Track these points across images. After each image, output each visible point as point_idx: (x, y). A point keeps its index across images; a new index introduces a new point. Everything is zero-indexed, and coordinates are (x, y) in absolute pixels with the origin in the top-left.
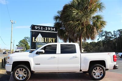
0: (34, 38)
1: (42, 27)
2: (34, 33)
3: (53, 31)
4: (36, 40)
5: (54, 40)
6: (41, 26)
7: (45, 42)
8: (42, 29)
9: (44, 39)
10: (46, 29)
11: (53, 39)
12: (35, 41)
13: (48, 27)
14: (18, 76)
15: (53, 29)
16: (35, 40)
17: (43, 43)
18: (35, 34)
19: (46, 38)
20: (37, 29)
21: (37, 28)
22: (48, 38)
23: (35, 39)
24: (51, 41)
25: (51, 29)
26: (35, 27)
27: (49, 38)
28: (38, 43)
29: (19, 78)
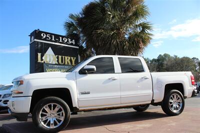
0: (39, 55)
1: (53, 36)
2: (39, 46)
3: (72, 44)
4: (43, 58)
5: (73, 61)
6: (51, 34)
7: (59, 64)
8: (53, 39)
10: (61, 41)
11: (72, 58)
12: (43, 62)
13: (63, 37)
14: (45, 122)
15: (71, 41)
16: (42, 60)
17: (56, 66)
18: (41, 47)
19: (60, 57)
20: (45, 39)
21: (45, 37)
22: (63, 57)
23: (42, 56)
24: (69, 62)
25: (68, 40)
26: (42, 35)
27: (66, 57)
28: (48, 64)
29: (49, 124)
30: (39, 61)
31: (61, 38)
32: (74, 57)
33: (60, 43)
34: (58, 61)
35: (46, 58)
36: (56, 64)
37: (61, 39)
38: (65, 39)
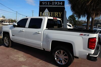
0: (41, 13)
1: (49, 2)
2: (41, 8)
4: (43, 14)
5: (60, 15)
6: (47, 2)
8: (49, 4)
9: (51, 13)
10: (53, 4)
11: (60, 13)
13: (54, 2)
15: (60, 3)
19: (52, 13)
20: (44, 5)
21: (44, 3)
22: (54, 13)
24: (57, 15)
25: (57, 3)
26: (43, 3)
27: (56, 13)
31: (53, 2)
35: (44, 14)
38: (56, 3)
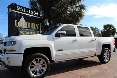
0: (16, 21)
1: (25, 9)
2: (16, 15)
3: (36, 15)
4: (18, 24)
5: (37, 26)
6: (23, 8)
7: (28, 28)
8: (25, 11)
9: (28, 24)
10: (29, 13)
12: (18, 26)
15: (36, 13)
16: (17, 25)
17: (26, 29)
18: (17, 16)
20: (19, 11)
21: (19, 9)
22: (31, 23)
24: (35, 27)
26: (17, 7)
27: (33, 24)
28: (21, 28)
30: (16, 25)
31: (30, 10)
32: (37, 24)
33: (29, 14)
34: (28, 26)
35: (20, 24)
36: (26, 28)
37: (30, 12)
38: (32, 12)
